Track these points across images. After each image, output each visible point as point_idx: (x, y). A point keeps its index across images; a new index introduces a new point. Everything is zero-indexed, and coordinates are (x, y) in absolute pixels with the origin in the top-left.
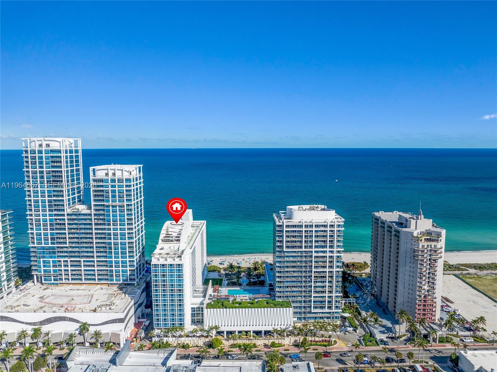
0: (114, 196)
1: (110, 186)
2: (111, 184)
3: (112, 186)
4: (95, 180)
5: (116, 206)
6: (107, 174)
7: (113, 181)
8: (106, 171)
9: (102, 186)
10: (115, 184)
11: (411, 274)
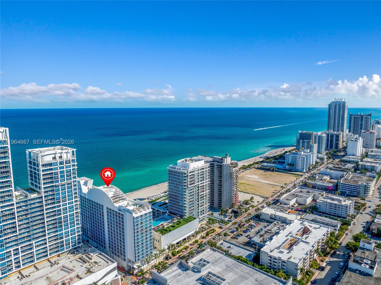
0: (62, 176)
1: (59, 168)
2: (60, 166)
3: (61, 168)
4: (43, 165)
5: (65, 184)
6: (54, 158)
7: (61, 163)
8: (53, 156)
9: (51, 169)
10: (63, 165)
11: (230, 185)
